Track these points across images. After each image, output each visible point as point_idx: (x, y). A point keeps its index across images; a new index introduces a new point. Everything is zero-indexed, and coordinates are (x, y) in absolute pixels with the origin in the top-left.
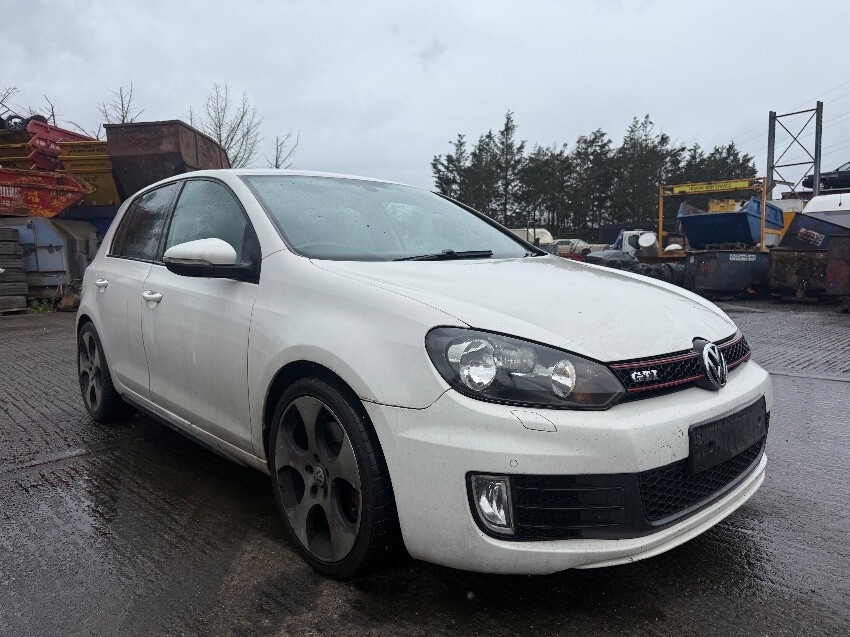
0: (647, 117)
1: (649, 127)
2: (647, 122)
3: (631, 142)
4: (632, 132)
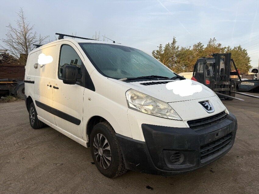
2: (214, 40)
3: (209, 46)
4: (210, 43)
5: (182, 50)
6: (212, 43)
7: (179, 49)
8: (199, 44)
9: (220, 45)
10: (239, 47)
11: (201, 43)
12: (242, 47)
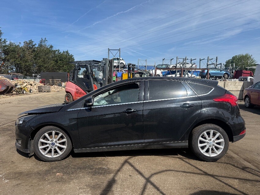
0: (45, 39)
1: (46, 42)
2: (45, 40)
3: (41, 46)
4: (41, 42)
5: (11, 45)
6: (43, 44)
7: (8, 43)
8: (31, 42)
9: (51, 47)
10: (67, 52)
11: (32, 41)
12: (69, 52)
